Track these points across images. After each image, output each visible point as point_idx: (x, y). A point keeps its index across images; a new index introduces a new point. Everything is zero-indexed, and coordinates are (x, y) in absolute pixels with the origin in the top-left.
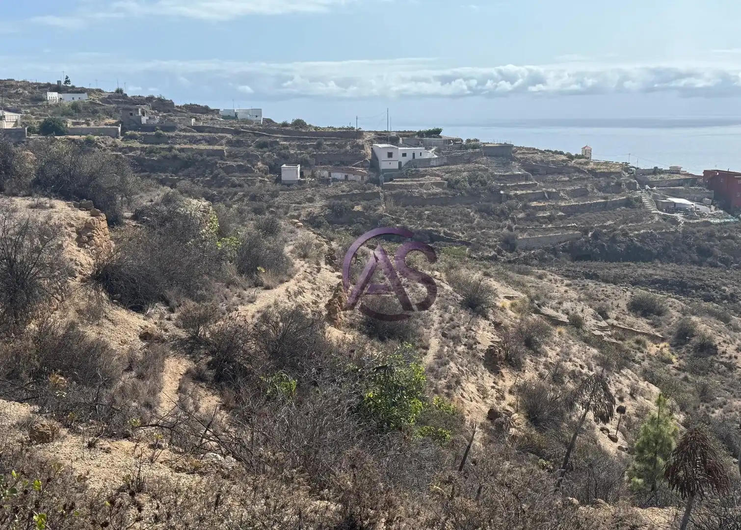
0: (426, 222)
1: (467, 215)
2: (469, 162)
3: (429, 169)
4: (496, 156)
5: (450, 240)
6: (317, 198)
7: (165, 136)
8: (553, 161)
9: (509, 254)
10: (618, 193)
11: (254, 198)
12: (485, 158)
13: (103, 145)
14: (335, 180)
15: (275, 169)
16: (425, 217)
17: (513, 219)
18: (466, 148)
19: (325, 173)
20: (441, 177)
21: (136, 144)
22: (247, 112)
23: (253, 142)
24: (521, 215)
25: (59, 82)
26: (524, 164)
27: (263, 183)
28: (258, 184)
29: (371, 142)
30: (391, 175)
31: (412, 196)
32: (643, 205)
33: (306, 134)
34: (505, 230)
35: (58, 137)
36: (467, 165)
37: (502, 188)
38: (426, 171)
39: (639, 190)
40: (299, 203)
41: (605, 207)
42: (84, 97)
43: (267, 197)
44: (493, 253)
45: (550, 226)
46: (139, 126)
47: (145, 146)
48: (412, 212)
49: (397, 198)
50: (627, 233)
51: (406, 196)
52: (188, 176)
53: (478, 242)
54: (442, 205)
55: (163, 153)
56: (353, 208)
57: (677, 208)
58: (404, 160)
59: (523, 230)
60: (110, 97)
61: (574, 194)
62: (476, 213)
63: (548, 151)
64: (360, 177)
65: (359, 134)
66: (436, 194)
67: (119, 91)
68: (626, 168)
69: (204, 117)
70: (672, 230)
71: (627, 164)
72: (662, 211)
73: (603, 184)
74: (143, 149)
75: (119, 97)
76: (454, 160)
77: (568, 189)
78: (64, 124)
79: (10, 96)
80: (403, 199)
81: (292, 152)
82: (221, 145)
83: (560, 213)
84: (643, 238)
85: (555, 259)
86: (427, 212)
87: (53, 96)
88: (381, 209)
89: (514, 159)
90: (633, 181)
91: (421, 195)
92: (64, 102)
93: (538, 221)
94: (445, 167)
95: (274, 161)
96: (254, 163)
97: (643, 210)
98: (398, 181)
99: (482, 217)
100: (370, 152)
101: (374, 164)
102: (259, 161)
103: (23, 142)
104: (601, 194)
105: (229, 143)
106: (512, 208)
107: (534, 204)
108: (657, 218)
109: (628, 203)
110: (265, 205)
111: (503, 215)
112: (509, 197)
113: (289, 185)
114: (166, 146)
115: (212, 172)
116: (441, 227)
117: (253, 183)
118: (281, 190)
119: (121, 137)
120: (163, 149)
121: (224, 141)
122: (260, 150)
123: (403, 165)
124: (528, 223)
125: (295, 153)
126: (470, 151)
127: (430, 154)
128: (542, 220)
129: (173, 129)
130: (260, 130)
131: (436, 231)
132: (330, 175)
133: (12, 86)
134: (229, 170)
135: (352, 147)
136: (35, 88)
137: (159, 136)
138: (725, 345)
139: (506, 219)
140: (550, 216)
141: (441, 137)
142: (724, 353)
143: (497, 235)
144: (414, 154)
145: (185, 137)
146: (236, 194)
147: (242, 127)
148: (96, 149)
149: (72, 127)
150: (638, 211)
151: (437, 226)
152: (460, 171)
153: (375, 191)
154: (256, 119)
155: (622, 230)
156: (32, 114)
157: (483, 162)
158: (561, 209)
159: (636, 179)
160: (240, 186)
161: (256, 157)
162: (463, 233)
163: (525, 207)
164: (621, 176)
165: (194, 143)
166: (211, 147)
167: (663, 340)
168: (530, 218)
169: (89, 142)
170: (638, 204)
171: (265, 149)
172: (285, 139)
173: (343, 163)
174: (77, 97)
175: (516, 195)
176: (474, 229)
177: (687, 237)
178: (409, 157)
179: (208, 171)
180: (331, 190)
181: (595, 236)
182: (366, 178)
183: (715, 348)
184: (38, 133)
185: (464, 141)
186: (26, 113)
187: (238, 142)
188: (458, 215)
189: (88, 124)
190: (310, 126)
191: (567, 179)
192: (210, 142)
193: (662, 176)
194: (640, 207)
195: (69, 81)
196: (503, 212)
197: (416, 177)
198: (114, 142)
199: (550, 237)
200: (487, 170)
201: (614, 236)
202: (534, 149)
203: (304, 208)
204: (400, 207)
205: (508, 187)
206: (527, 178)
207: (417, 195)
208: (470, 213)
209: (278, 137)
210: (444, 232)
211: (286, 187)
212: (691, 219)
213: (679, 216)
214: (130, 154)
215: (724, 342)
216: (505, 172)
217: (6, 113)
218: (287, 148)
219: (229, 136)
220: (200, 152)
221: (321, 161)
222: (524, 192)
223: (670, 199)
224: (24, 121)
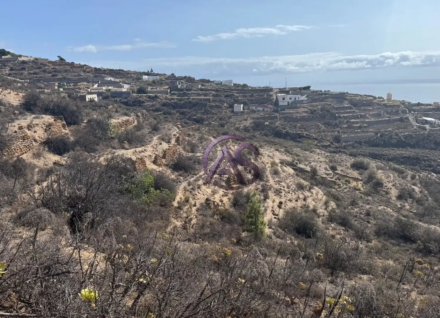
0: (298, 129)
1: (318, 126)
2: (322, 101)
3: (302, 105)
4: (337, 98)
5: (308, 137)
6: (249, 119)
7: (187, 93)
8: (365, 100)
9: (336, 144)
10: (397, 115)
11: (221, 119)
12: (331, 99)
13: (161, 98)
14: (258, 111)
15: (231, 106)
16: (298, 127)
17: (341, 128)
18: (322, 94)
19: (254, 108)
20: (308, 108)
21: (175, 97)
22: (226, 81)
23: (223, 95)
24: (345, 126)
25: (148, 71)
26: (351, 102)
27: (226, 112)
28: (224, 113)
29: (276, 93)
30: (284, 108)
31: (292, 118)
32: (409, 121)
33: (246, 90)
34: (336, 133)
35: (144, 95)
36: (321, 103)
37: (337, 113)
38: (300, 106)
39: (408, 113)
40: (241, 121)
41: (388, 122)
42: (158, 77)
43: (226, 119)
44: (329, 143)
45: (359, 131)
46: (177, 89)
47: (178, 98)
48: (292, 125)
49: (285, 119)
50: (398, 134)
51: (290, 118)
52: (195, 110)
53: (322, 138)
54: (306, 121)
55: (185, 100)
56: (264, 123)
57: (427, 122)
58: (290, 101)
59: (345, 133)
60: (168, 77)
61: (373, 116)
62: (322, 124)
63: (365, 95)
64: (270, 109)
65: (271, 90)
66: (304, 116)
67: (173, 74)
68: (403, 103)
69: (207, 84)
70: (422, 133)
71: (404, 101)
72: (419, 124)
73: (389, 111)
74: (177, 99)
75: (172, 77)
76: (315, 101)
77: (371, 113)
78: (147, 89)
79: (128, 78)
80: (288, 119)
81: (240, 98)
82: (210, 96)
83: (365, 125)
84: (406, 137)
85: (360, 146)
86: (298, 125)
87: (145, 77)
88: (277, 124)
89: (346, 99)
90: (405, 109)
91: (297, 117)
92: (150, 80)
93: (353, 128)
94: (310, 104)
95: (231, 103)
96: (223, 104)
97: (408, 123)
98: (286, 111)
99: (326, 127)
100: (275, 97)
101: (276, 103)
102: (225, 103)
103: (130, 97)
104: (388, 116)
105: (213, 95)
106: (341, 122)
107: (353, 120)
108: (415, 127)
109: (401, 120)
110: (225, 122)
111: (336, 125)
112: (340, 117)
113: (237, 113)
114: (187, 97)
115: (205, 108)
116: (305, 131)
117: (222, 113)
118: (233, 116)
119: (170, 94)
120: (186, 99)
121: (211, 95)
122: (226, 98)
123: (290, 103)
124: (349, 129)
125: (241, 99)
126: (324, 96)
127: (304, 98)
128: (355, 128)
129: (190, 90)
130: (227, 89)
131: (302, 133)
132: (256, 109)
133: (129, 73)
134: (212, 107)
135: (267, 96)
136: (138, 74)
137: (184, 93)
138: (387, 183)
139: (338, 127)
140: (360, 126)
141: (310, 90)
142: (386, 186)
143: (332, 135)
144: (295, 98)
145: (195, 93)
146: (213, 117)
147: (220, 88)
148: (159, 99)
149: (150, 90)
150: (406, 123)
151: (303, 131)
152: (317, 105)
153: (276, 115)
154: (229, 84)
155: (396, 133)
156: (135, 85)
157: (329, 101)
158: (365, 122)
159: (407, 108)
160: (216, 114)
161: (224, 101)
162: (315, 134)
163: (348, 122)
164: (400, 107)
165: (199, 96)
166: (205, 97)
167: (361, 180)
168: (349, 127)
169: (156, 97)
170: (406, 120)
171: (228, 98)
172: (237, 93)
173: (262, 103)
174: (155, 77)
175: (344, 116)
176: (320, 132)
177: (430, 136)
178: (293, 99)
179: (203, 108)
180: (255, 116)
181: (381, 136)
182: (272, 110)
183: (382, 184)
184: (136, 93)
185: (323, 92)
186: (133, 85)
187: (217, 95)
188: (313, 126)
189: (157, 89)
190: (249, 86)
191: (372, 108)
192: (205, 95)
193: (422, 107)
194: (407, 122)
195: (152, 71)
196: (336, 124)
197: (295, 109)
198: (166, 96)
199: (358, 136)
200: (331, 105)
201: (391, 136)
202: (357, 94)
203: (242, 123)
204: (286, 123)
205: (340, 113)
206: (350, 108)
207: (295, 117)
208: (319, 125)
209: (234, 92)
210: (306, 134)
211: (235, 114)
212: (433, 128)
213: (427, 126)
214: (172, 101)
215: (388, 182)
216: (340, 106)
217: (125, 85)
218: (238, 97)
219: (214, 92)
220: (201, 100)
221: (252, 102)
222: (348, 115)
223: (424, 118)
224: (131, 88)
